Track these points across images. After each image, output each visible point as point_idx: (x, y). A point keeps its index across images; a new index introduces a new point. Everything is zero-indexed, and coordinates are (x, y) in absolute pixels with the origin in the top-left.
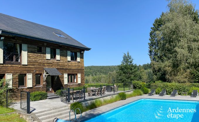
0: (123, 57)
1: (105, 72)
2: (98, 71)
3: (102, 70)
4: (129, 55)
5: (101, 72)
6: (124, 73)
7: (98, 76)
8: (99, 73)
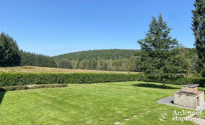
0: (151, 25)
1: (127, 55)
2: (121, 55)
3: (125, 54)
4: (162, 21)
5: (123, 56)
6: (151, 55)
7: (119, 60)
8: (121, 57)
